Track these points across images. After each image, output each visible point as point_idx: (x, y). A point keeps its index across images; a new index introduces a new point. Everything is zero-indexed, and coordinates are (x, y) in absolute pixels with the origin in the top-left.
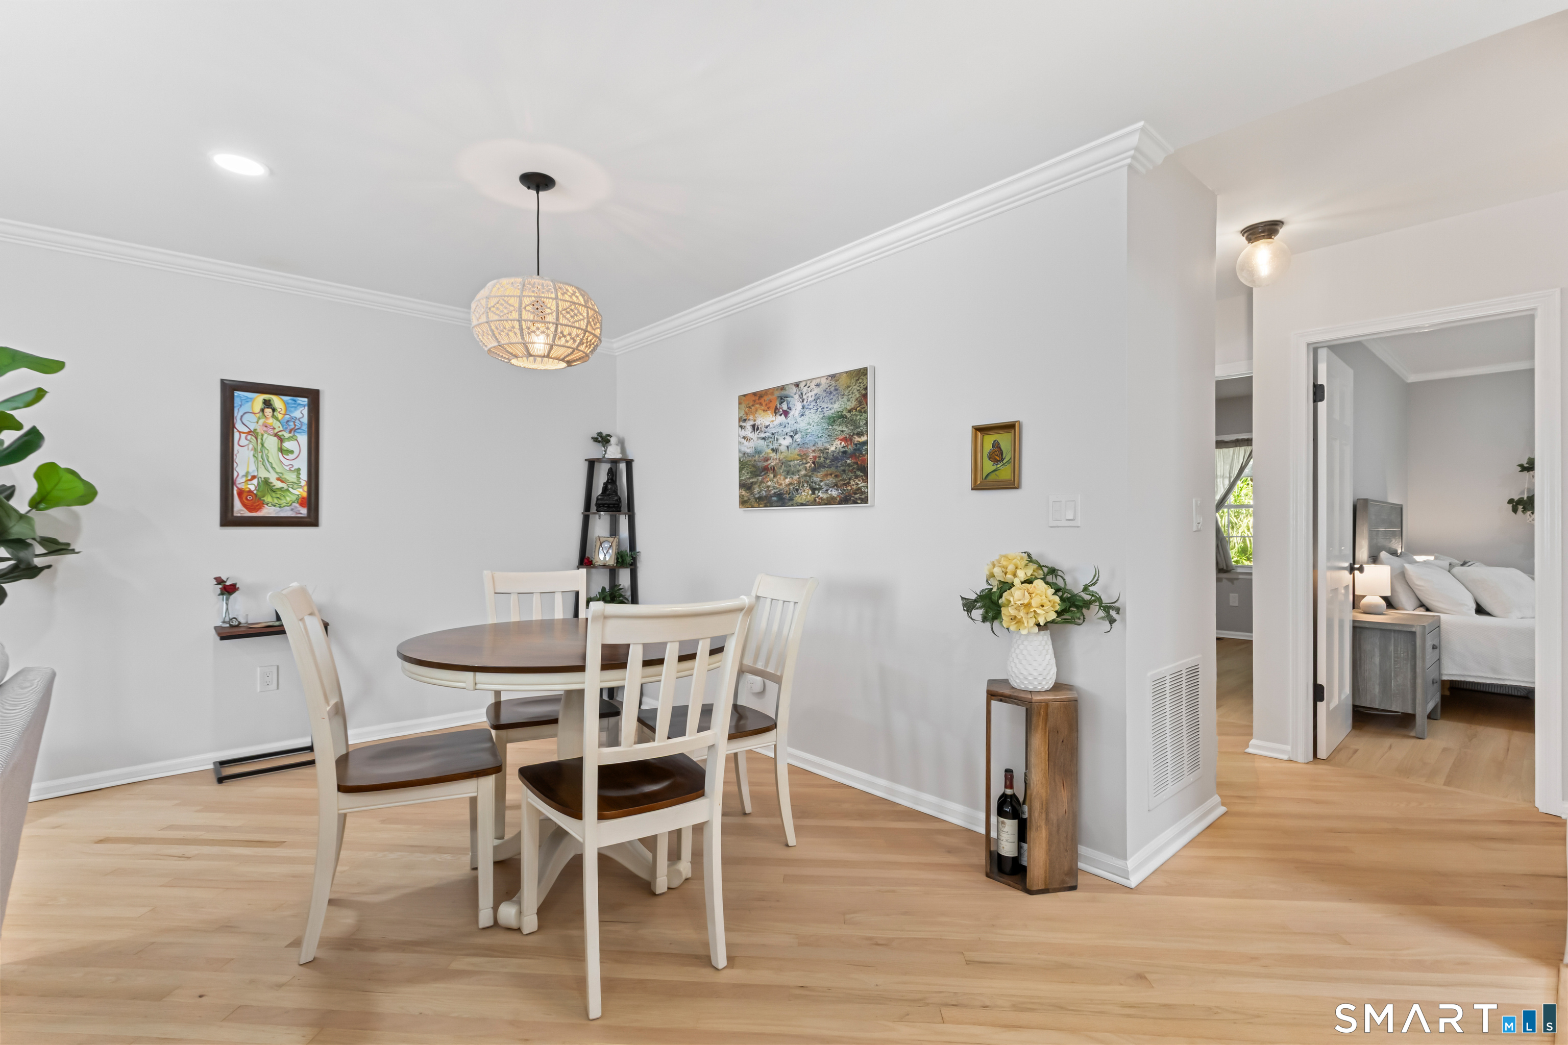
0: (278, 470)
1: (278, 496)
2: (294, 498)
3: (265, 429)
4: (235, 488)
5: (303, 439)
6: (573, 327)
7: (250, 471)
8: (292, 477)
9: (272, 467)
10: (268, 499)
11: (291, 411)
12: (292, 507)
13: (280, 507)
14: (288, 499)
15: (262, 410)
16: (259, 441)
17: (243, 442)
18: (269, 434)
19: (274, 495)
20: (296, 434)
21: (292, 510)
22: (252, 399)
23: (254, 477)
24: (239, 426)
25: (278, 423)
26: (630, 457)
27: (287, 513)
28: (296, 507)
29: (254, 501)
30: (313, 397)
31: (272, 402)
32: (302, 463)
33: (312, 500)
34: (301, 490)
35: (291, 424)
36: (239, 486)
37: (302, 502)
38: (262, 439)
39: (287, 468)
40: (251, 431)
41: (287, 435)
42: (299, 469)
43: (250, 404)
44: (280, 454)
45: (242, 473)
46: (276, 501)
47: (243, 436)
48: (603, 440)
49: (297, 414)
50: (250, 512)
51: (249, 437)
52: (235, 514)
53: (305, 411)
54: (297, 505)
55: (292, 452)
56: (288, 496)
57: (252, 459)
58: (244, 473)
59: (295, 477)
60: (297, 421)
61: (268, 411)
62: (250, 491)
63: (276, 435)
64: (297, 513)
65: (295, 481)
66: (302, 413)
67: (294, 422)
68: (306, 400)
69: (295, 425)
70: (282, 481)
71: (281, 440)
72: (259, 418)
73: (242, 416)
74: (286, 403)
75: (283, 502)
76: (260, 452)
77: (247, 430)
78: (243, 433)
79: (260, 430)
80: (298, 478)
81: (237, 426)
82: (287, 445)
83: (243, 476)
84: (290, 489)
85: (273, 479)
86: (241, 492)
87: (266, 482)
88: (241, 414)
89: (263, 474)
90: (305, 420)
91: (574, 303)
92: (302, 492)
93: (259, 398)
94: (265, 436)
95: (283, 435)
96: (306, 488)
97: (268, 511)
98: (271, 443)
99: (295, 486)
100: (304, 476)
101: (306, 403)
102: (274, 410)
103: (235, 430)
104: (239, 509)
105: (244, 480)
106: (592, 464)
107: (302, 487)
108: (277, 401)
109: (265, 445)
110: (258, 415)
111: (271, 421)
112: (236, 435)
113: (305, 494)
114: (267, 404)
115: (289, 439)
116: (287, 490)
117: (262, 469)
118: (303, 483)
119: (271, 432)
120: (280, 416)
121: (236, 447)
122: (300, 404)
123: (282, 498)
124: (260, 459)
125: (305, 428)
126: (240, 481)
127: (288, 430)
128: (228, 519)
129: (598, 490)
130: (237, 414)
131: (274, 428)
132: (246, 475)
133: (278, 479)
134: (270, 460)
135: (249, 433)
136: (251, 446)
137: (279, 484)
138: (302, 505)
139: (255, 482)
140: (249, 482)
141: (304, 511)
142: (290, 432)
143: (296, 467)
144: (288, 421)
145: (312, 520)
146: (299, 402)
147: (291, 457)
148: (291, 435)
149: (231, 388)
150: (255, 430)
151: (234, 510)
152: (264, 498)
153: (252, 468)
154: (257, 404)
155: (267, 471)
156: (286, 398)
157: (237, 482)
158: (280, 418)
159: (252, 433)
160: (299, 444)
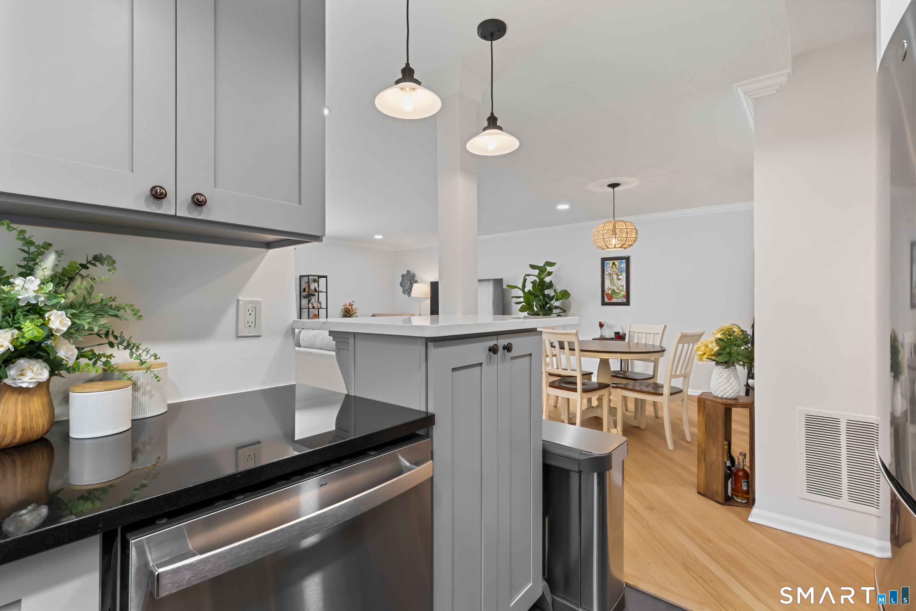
0: (617, 286)
1: (617, 295)
2: (622, 295)
3: (613, 272)
4: (605, 293)
5: (624, 274)
6: (610, 238)
7: (609, 287)
8: (621, 288)
9: (615, 285)
10: (614, 296)
11: (621, 265)
12: (621, 299)
13: (618, 299)
14: (620, 296)
15: (612, 266)
16: (612, 277)
17: (607, 277)
18: (614, 274)
19: (616, 295)
20: (622, 273)
21: (621, 300)
23: (610, 289)
24: (606, 272)
25: (617, 270)
27: (620, 301)
29: (610, 297)
30: (628, 259)
32: (624, 283)
33: (627, 296)
34: (624, 292)
35: (621, 269)
36: (606, 292)
37: (624, 297)
39: (620, 285)
40: (609, 274)
41: (619, 273)
42: (623, 285)
43: (609, 264)
44: (618, 280)
45: (607, 288)
46: (616, 297)
47: (607, 275)
49: (622, 266)
51: (609, 276)
52: (605, 302)
53: (625, 265)
54: (623, 298)
55: (621, 279)
57: (610, 283)
60: (622, 268)
61: (614, 266)
62: (609, 294)
63: (616, 274)
65: (622, 289)
66: (624, 265)
68: (625, 260)
70: (618, 290)
71: (618, 275)
72: (611, 269)
74: (619, 263)
75: (618, 297)
76: (612, 280)
77: (608, 273)
79: (612, 273)
80: (623, 288)
82: (620, 277)
83: (607, 289)
84: (621, 292)
87: (614, 290)
88: (606, 268)
89: (613, 288)
90: (625, 268)
92: (624, 293)
93: (611, 262)
94: (613, 275)
96: (625, 292)
97: (614, 300)
98: (615, 277)
99: (622, 291)
100: (625, 287)
101: (625, 261)
102: (615, 266)
104: (606, 300)
105: (607, 290)
107: (624, 291)
108: (616, 262)
111: (615, 269)
112: (605, 275)
113: (625, 294)
114: (614, 264)
115: (620, 275)
116: (620, 293)
117: (612, 286)
118: (625, 290)
119: (615, 273)
120: (617, 267)
121: (605, 279)
122: (623, 262)
124: (612, 283)
125: (625, 270)
126: (606, 290)
128: (604, 304)
130: (605, 269)
132: (608, 288)
133: (617, 289)
134: (615, 283)
135: (608, 274)
136: (609, 279)
137: (617, 291)
138: (624, 298)
139: (610, 290)
140: (609, 291)
141: (625, 300)
142: (620, 273)
143: (622, 285)
145: (627, 303)
146: (623, 261)
147: (621, 281)
148: (621, 273)
149: (604, 260)
150: (610, 273)
151: (605, 300)
152: (613, 296)
153: (610, 286)
154: (611, 264)
155: (614, 286)
156: (619, 261)
157: (606, 291)
158: (617, 268)
159: (610, 274)
160: (623, 276)
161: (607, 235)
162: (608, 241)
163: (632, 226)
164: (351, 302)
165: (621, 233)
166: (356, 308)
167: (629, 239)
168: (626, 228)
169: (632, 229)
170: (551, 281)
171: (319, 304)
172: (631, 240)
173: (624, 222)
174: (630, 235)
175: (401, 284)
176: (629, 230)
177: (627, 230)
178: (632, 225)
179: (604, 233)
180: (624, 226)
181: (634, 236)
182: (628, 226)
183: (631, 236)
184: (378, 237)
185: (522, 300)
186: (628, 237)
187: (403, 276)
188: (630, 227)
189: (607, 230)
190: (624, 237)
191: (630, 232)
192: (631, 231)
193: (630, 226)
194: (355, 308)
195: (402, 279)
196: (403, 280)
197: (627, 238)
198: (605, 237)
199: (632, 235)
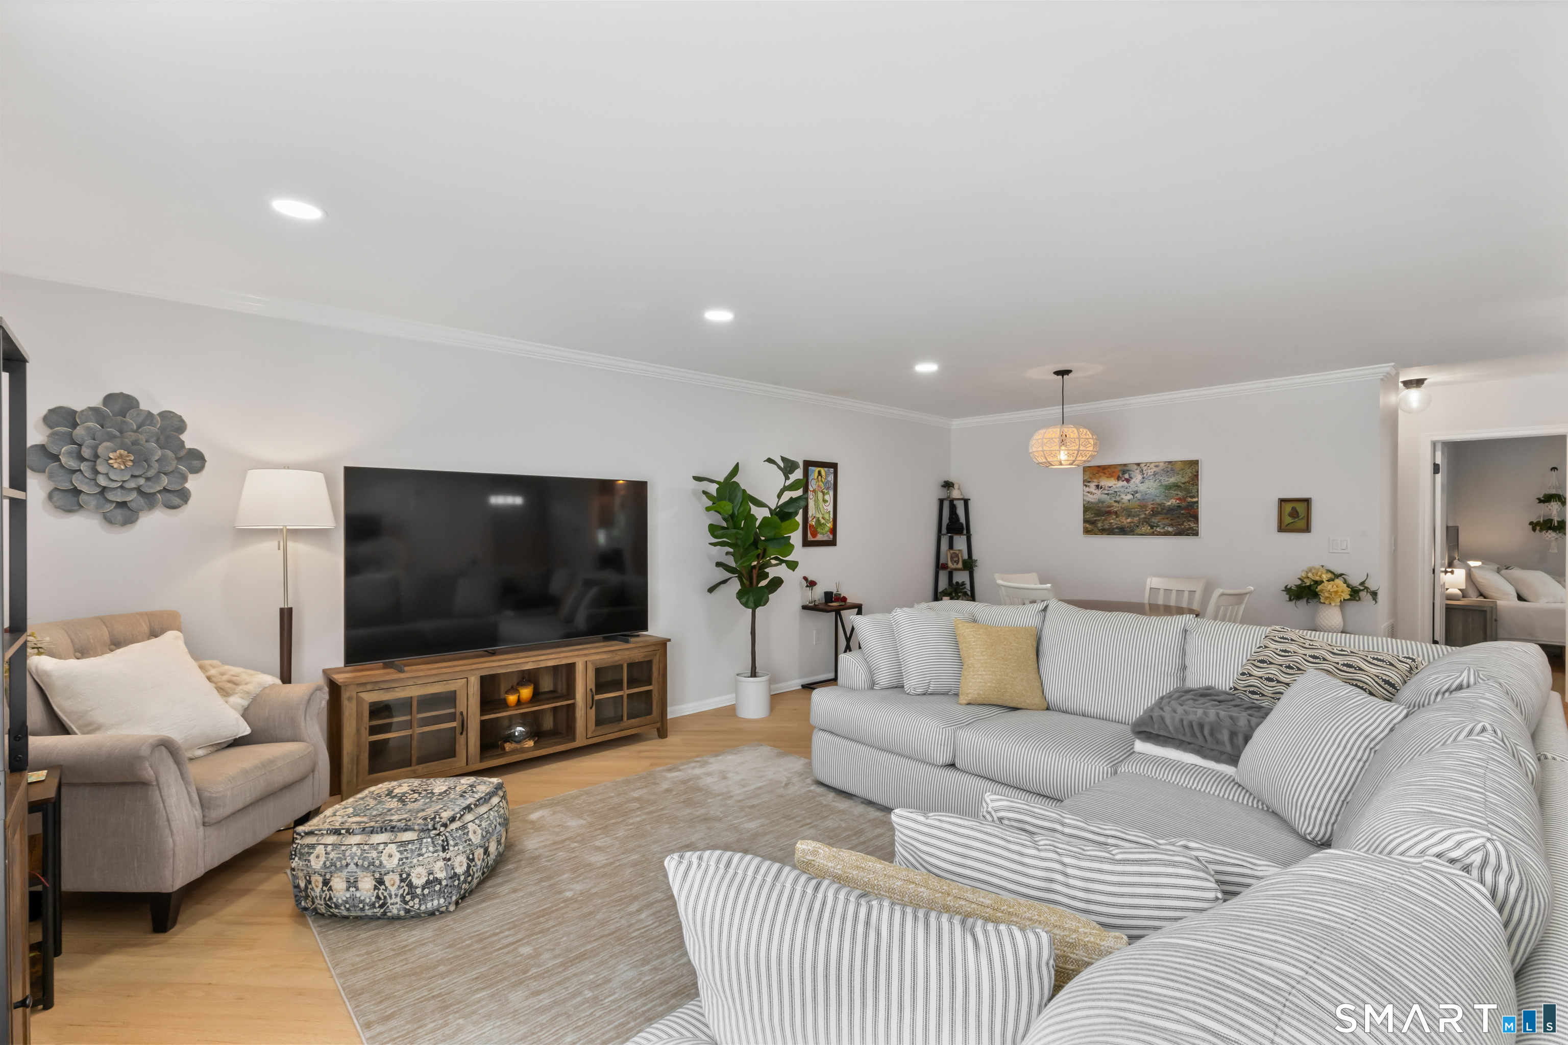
0: (823, 513)
1: (822, 528)
2: (828, 529)
3: (819, 488)
5: (831, 493)
7: (813, 514)
8: (827, 516)
9: (821, 511)
10: (819, 530)
11: (827, 477)
12: (827, 534)
13: (823, 535)
14: (826, 529)
15: (818, 477)
16: (817, 495)
17: (811, 496)
20: (829, 490)
21: (827, 536)
22: (814, 471)
23: (814, 517)
25: (823, 484)
26: (966, 497)
27: (825, 538)
30: (834, 466)
31: (821, 472)
33: (834, 531)
37: (831, 531)
39: (825, 511)
41: (826, 491)
42: (830, 512)
43: (813, 474)
44: (823, 503)
45: (810, 515)
46: (822, 531)
47: (811, 493)
48: (948, 485)
51: (813, 493)
54: (829, 533)
55: (827, 501)
57: (814, 507)
61: (820, 477)
62: (813, 526)
63: (822, 492)
65: (828, 518)
70: (824, 519)
71: (824, 494)
72: (817, 482)
74: (826, 473)
75: (824, 531)
76: (817, 503)
77: (812, 489)
78: (811, 491)
79: (817, 489)
80: (829, 516)
82: (827, 497)
83: (810, 517)
85: (821, 519)
87: (818, 520)
88: (810, 480)
89: (818, 515)
91: (1087, 439)
92: (830, 525)
93: (817, 470)
94: (819, 492)
95: (824, 492)
97: (820, 537)
98: (820, 495)
99: (828, 522)
100: (831, 515)
102: (821, 477)
104: (810, 538)
105: (811, 519)
106: (941, 502)
107: (831, 522)
108: (823, 471)
109: (819, 498)
110: (816, 480)
111: (821, 483)
113: (832, 527)
114: (819, 473)
115: (826, 494)
116: (825, 524)
117: (817, 512)
118: (831, 520)
120: (823, 480)
123: (824, 529)
124: (817, 507)
127: (826, 489)
129: (945, 521)
131: (822, 488)
134: (820, 507)
136: (814, 499)
137: (823, 521)
139: (815, 520)
140: (813, 521)
143: (828, 510)
147: (827, 504)
150: (815, 489)
151: (807, 537)
153: (814, 512)
154: (817, 474)
155: (819, 513)
156: (826, 469)
157: (808, 521)
159: (814, 491)
160: (829, 497)
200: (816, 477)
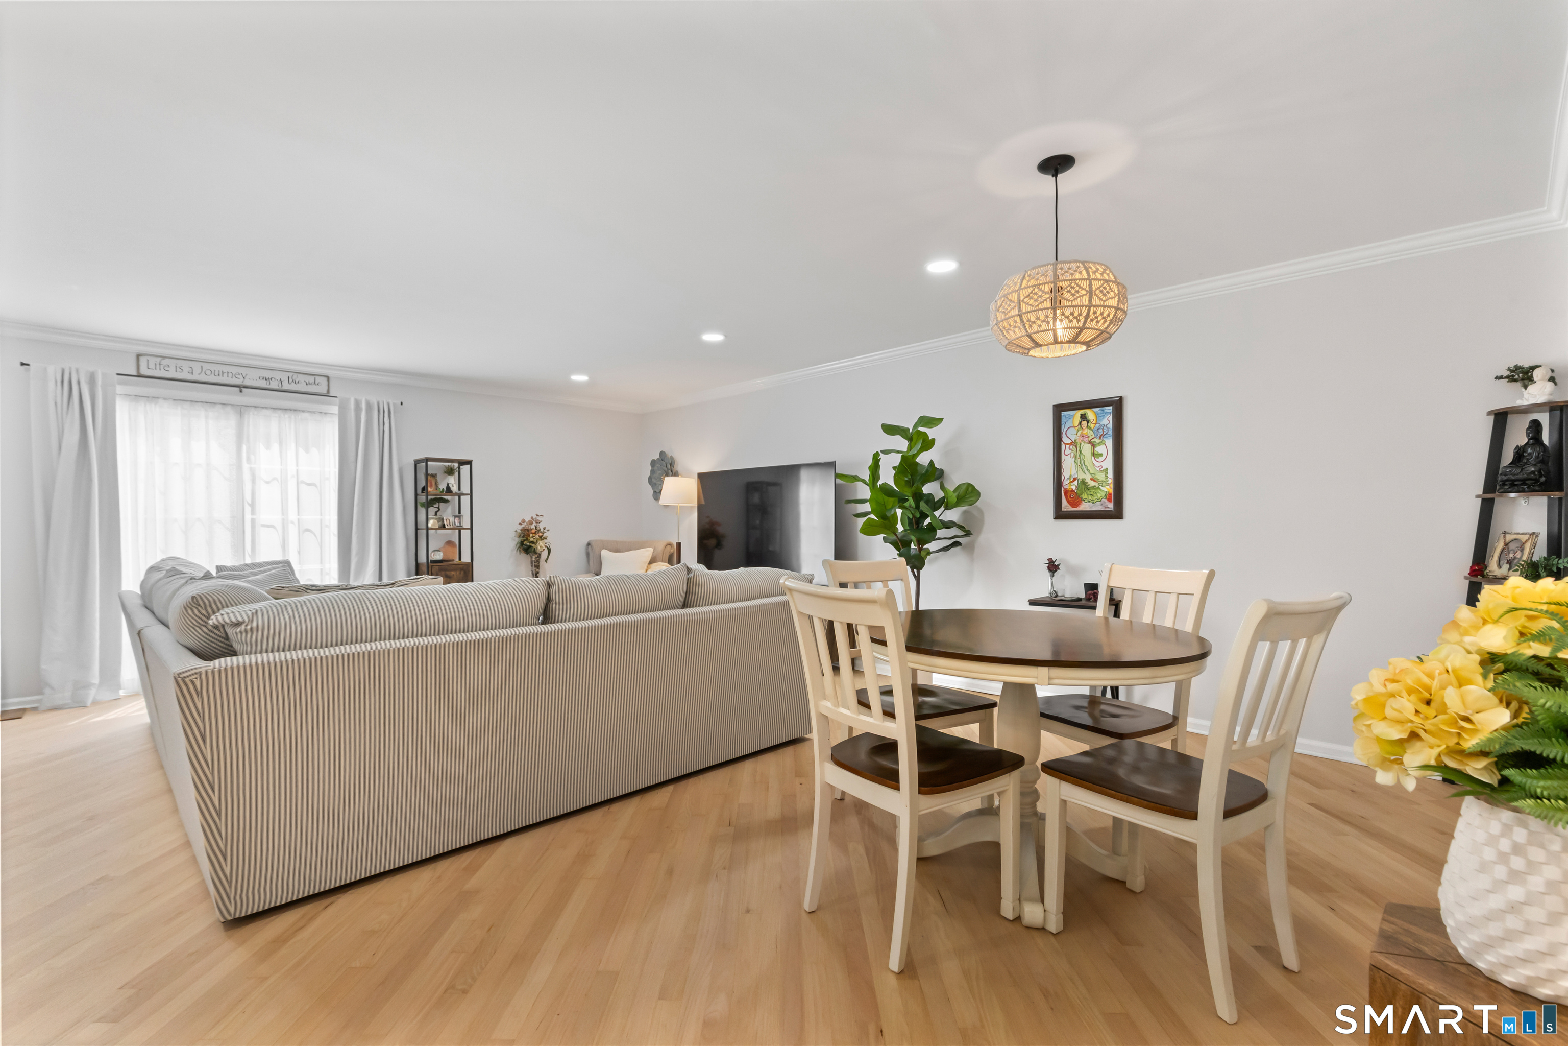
0: (1092, 472)
1: (1092, 493)
2: (1103, 494)
3: (1082, 438)
4: (1063, 489)
5: (1109, 442)
7: (1073, 474)
8: (1101, 477)
9: (1087, 469)
10: (1085, 496)
11: (1101, 420)
12: (1102, 502)
13: (1093, 503)
14: (1099, 495)
15: (1080, 423)
16: (1078, 449)
17: (1068, 451)
18: (1085, 443)
19: (1089, 493)
20: (1105, 439)
21: (1102, 504)
22: (1073, 416)
23: (1075, 479)
24: (1065, 440)
25: (1091, 432)
27: (1098, 507)
28: (1105, 502)
29: (1075, 500)
31: (1086, 415)
32: (1109, 464)
33: (1117, 496)
34: (1108, 487)
35: (1101, 431)
36: (1065, 487)
37: (1108, 497)
38: (1080, 448)
39: (1098, 469)
40: (1072, 442)
41: (1098, 441)
42: (1107, 469)
43: (1072, 419)
44: (1093, 457)
46: (1090, 498)
47: (1068, 446)
49: (1105, 422)
50: (1073, 507)
51: (1071, 447)
52: (1063, 510)
53: (1111, 419)
54: (1106, 500)
55: (1101, 455)
56: (1099, 493)
57: (1074, 464)
58: (1068, 477)
59: (1104, 476)
60: (1105, 428)
61: (1084, 423)
62: (1073, 491)
63: (1090, 442)
64: (1105, 508)
65: (1104, 479)
66: (1108, 420)
67: (1103, 429)
68: (1111, 407)
69: (1103, 432)
70: (1095, 481)
71: (1094, 446)
72: (1078, 431)
73: (1066, 431)
74: (1096, 414)
75: (1095, 498)
76: (1079, 459)
77: (1069, 442)
78: (1068, 444)
79: (1079, 441)
80: (1106, 476)
81: (1063, 440)
82: (1099, 449)
84: (1100, 487)
85: (1088, 480)
86: (1066, 492)
87: (1083, 482)
88: (1065, 429)
89: (1081, 476)
90: (1110, 426)
92: (1109, 488)
93: (1078, 413)
94: (1082, 444)
95: (1095, 442)
96: (1112, 486)
97: (1085, 507)
98: (1086, 449)
99: (1104, 484)
100: (1111, 475)
101: (1111, 410)
103: (1062, 443)
104: (1066, 506)
105: (1068, 482)
107: (1109, 484)
108: (1090, 414)
109: (1082, 452)
110: (1077, 428)
111: (1086, 431)
112: (1063, 446)
113: (1111, 491)
114: (1083, 417)
115: (1099, 444)
116: (1098, 488)
117: (1080, 472)
118: (1110, 481)
119: (1086, 440)
120: (1092, 426)
121: (1063, 456)
122: (1106, 413)
123: (1095, 495)
124: (1079, 464)
125: (1110, 432)
126: (1066, 485)
127: (1098, 437)
128: (1060, 515)
130: (1063, 430)
131: (1088, 437)
132: (1069, 478)
133: (1092, 479)
134: (1086, 464)
135: (1071, 444)
136: (1072, 454)
137: (1092, 484)
138: (1109, 500)
139: (1076, 483)
140: (1072, 484)
141: (1111, 506)
142: (1100, 438)
143: (1104, 468)
144: (1098, 429)
145: (1117, 513)
146: (1106, 411)
147: (1101, 459)
148: (1101, 440)
149: (1059, 409)
150: (1075, 440)
151: (1063, 506)
152: (1082, 496)
153: (1074, 472)
154: (1077, 419)
155: (1085, 473)
156: (1096, 410)
157: (1064, 484)
158: (1092, 428)
159: (1074, 443)
160: (1107, 448)
161: (1031, 302)
162: (1034, 322)
163: (1108, 274)
164: (535, 517)
165: (1073, 295)
166: (546, 529)
167: (1098, 313)
168: (1086, 277)
169: (1107, 281)
170: (931, 463)
171: (457, 519)
172: (1105, 315)
173: (1083, 263)
174: (1101, 300)
175: (650, 479)
176: (1096, 285)
177: (1090, 285)
178: (1108, 272)
179: (1021, 299)
180: (1081, 273)
181: (1114, 302)
182: (1094, 273)
183: (1104, 301)
184: (580, 378)
185: (867, 507)
186: (1094, 306)
187: (653, 463)
188: (1099, 276)
189: (1029, 287)
190: (1082, 306)
191: (1101, 291)
192: (1105, 288)
193: (1102, 274)
194: (544, 529)
195: (651, 470)
196: (653, 472)
197: (1092, 308)
198: (1025, 308)
199: (1107, 300)
200: (1076, 423)
